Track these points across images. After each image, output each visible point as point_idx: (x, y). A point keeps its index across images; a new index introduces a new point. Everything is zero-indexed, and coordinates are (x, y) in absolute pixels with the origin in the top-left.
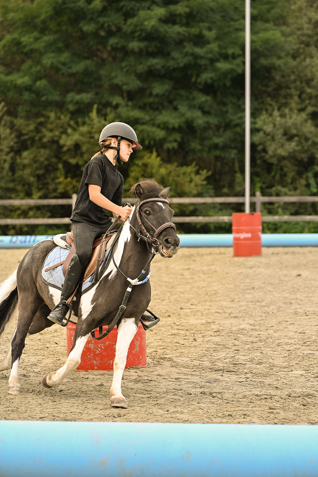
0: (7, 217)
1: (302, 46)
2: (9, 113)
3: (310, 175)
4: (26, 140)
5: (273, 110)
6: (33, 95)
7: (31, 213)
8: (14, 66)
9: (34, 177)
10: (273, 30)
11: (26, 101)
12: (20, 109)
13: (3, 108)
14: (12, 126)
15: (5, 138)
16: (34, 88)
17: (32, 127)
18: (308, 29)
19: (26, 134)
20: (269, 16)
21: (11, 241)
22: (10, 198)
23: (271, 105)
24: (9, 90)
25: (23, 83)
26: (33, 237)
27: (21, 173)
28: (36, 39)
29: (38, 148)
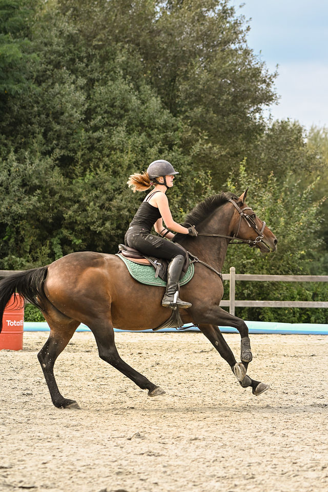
1: (51, 67)
3: (55, 241)
5: (9, 152)
10: (9, 42)
18: (58, 44)
20: (6, 25)
23: (5, 145)
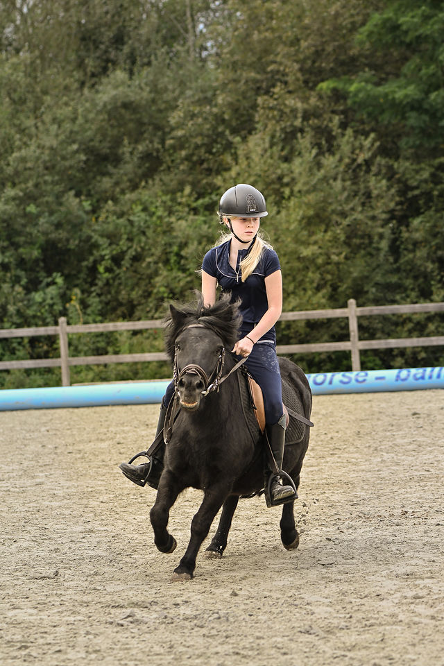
0: (389, 335)
2: (383, 151)
4: (416, 197)
6: (426, 118)
7: (431, 327)
8: (388, 69)
9: (433, 262)
11: (412, 128)
12: (403, 143)
13: (373, 145)
14: (391, 175)
15: (379, 197)
16: (426, 106)
17: (426, 175)
19: (417, 188)
21: (398, 376)
22: (393, 302)
24: (383, 112)
25: (406, 96)
26: (437, 369)
27: (411, 256)
28: (426, 18)
29: (437, 211)
